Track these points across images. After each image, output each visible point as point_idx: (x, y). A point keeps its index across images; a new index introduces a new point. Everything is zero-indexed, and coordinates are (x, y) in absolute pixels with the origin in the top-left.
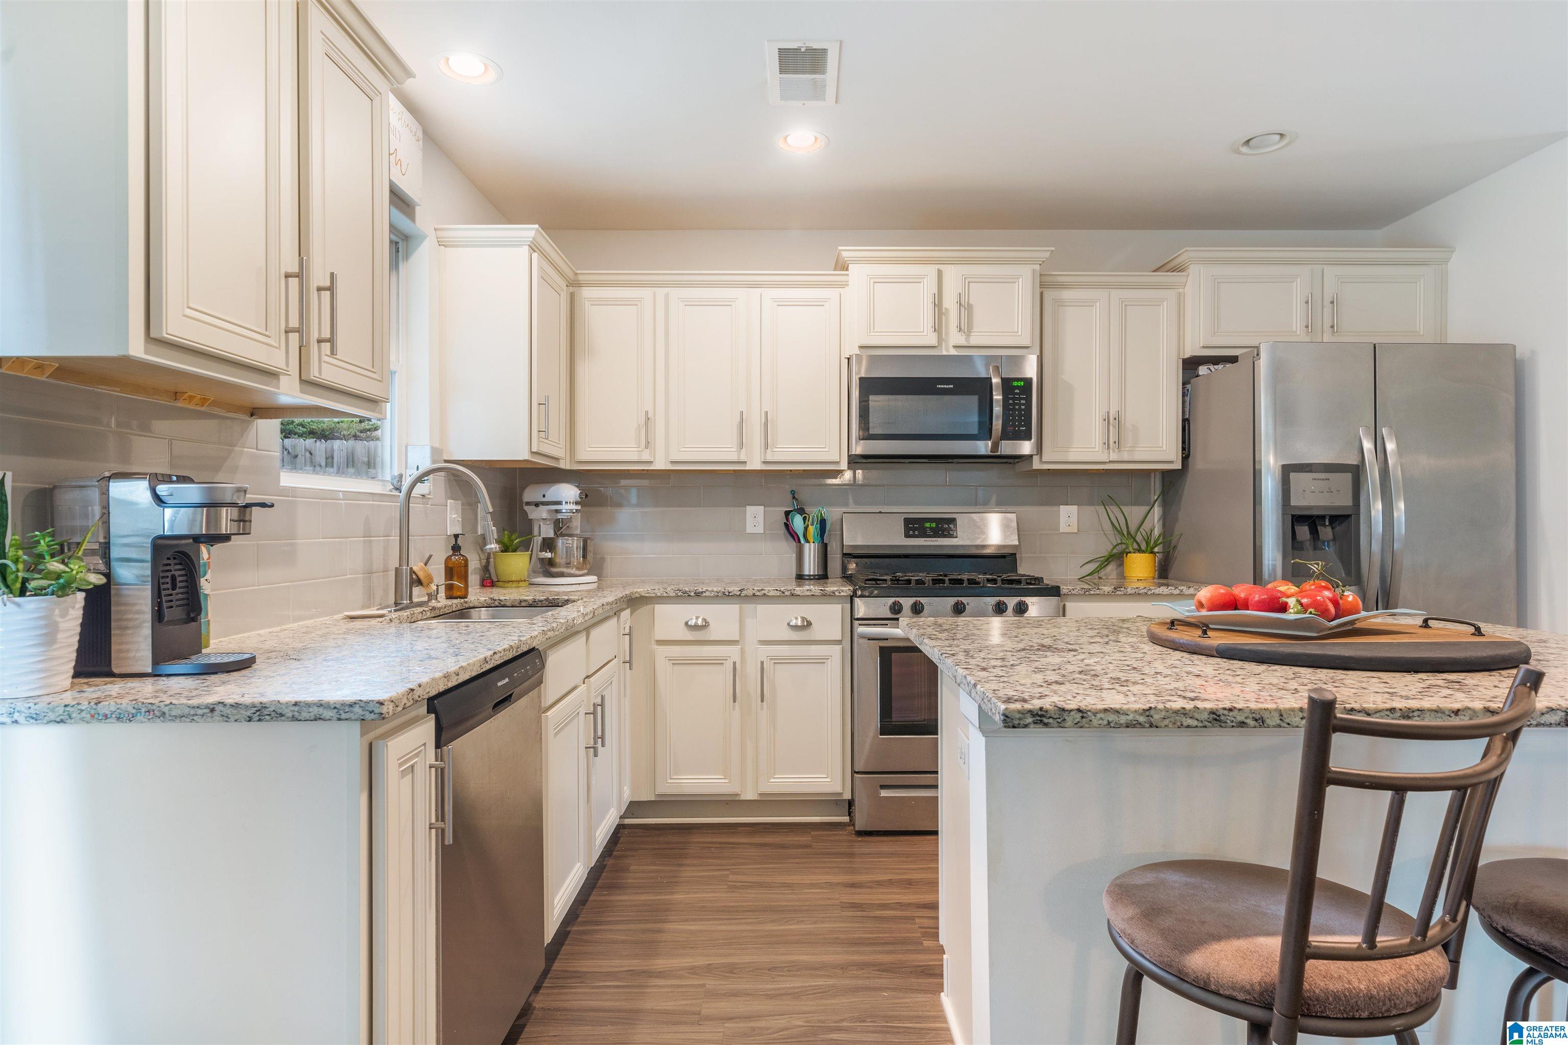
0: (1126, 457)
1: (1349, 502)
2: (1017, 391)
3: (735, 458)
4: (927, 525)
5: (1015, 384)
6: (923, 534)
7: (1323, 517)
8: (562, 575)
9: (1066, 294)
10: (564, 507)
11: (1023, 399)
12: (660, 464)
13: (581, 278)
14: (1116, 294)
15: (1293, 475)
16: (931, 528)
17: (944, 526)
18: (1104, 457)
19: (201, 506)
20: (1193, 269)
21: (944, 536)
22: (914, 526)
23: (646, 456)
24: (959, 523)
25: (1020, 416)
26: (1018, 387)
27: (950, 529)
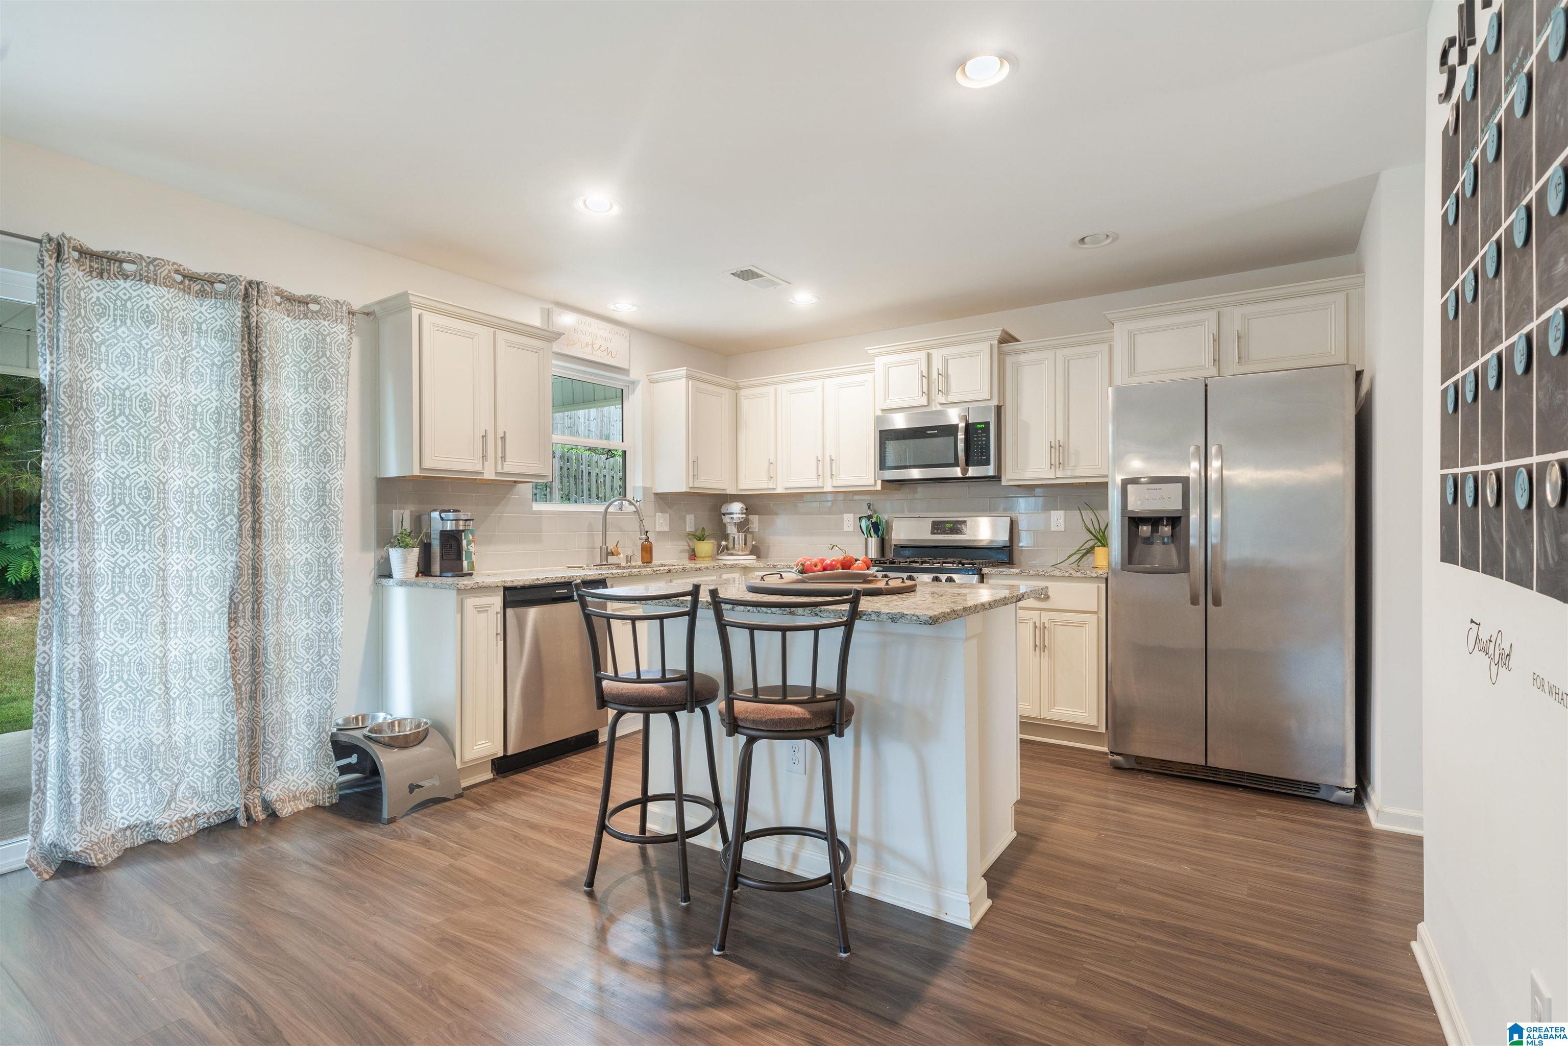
0: (1069, 474)
1: (1179, 506)
2: (980, 431)
3: (816, 485)
4: (948, 525)
5: (978, 426)
6: (944, 532)
7: (1161, 519)
8: (732, 554)
9: (1023, 358)
10: (735, 516)
11: (984, 437)
12: (780, 490)
13: (739, 384)
14: (1061, 353)
15: (1129, 486)
16: (949, 528)
17: (956, 527)
18: (1051, 475)
19: (453, 520)
20: (1117, 326)
21: (957, 533)
22: (938, 527)
23: (771, 486)
24: (968, 523)
25: (982, 448)
26: (981, 429)
27: (959, 529)
